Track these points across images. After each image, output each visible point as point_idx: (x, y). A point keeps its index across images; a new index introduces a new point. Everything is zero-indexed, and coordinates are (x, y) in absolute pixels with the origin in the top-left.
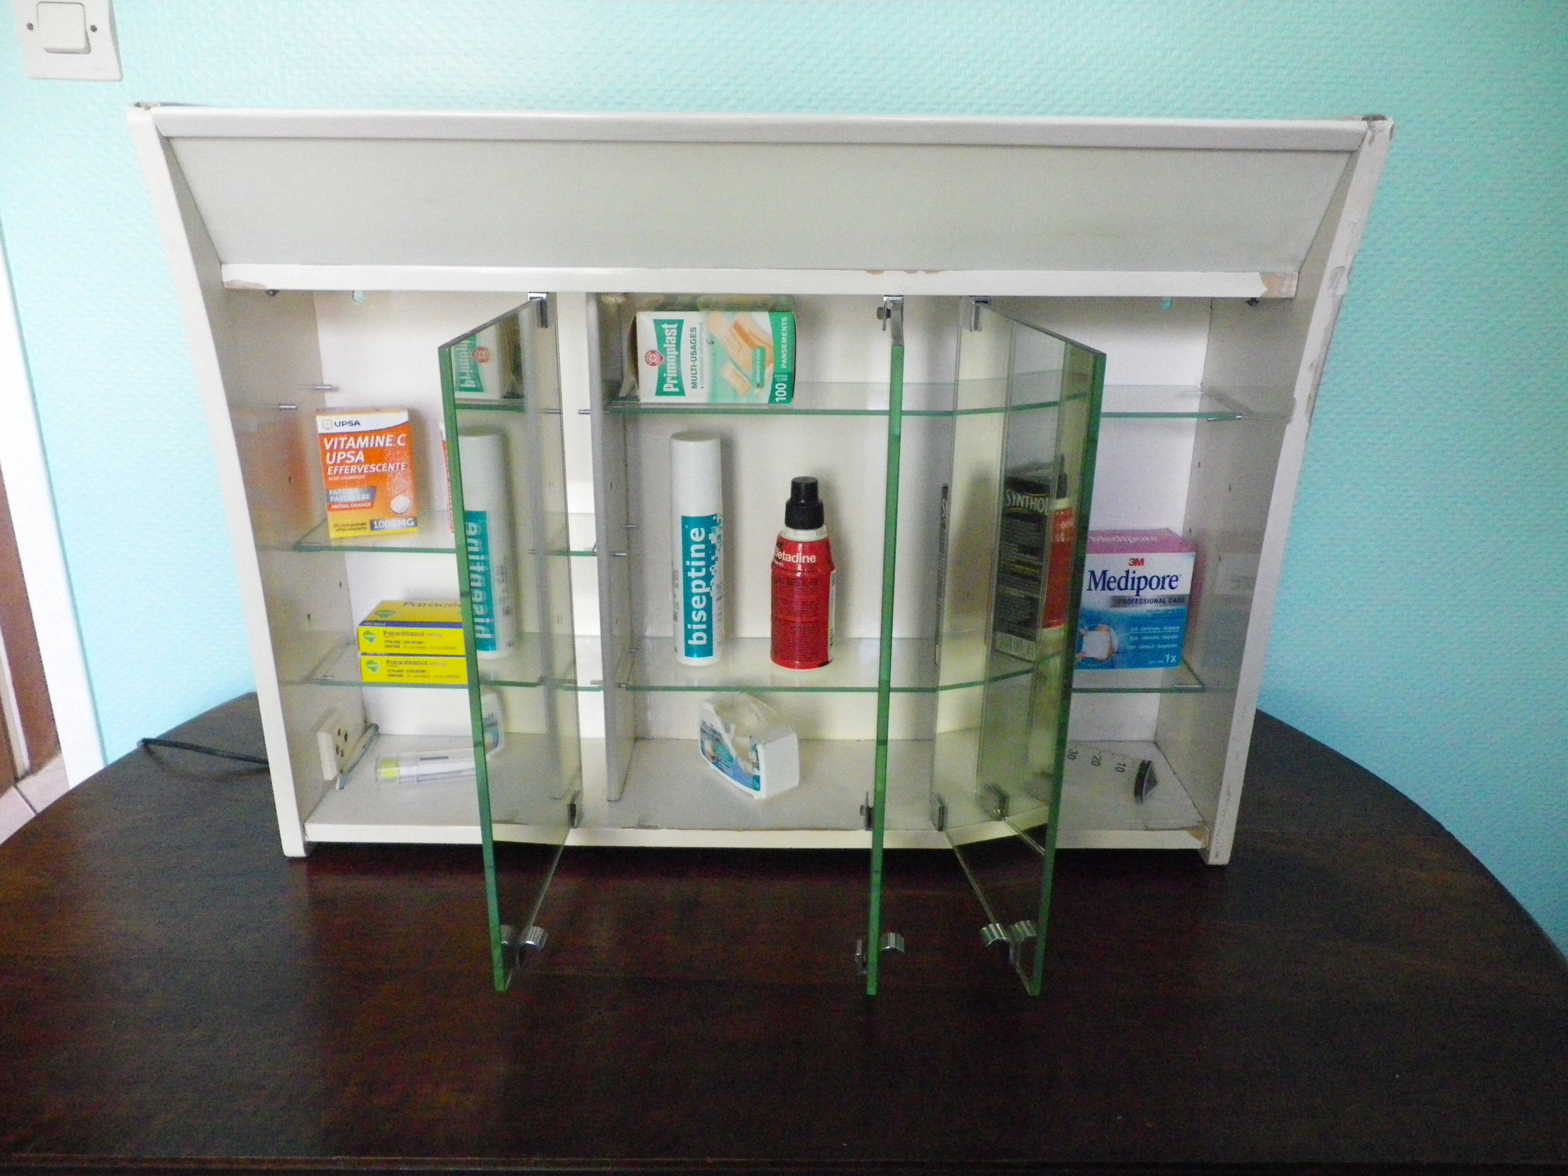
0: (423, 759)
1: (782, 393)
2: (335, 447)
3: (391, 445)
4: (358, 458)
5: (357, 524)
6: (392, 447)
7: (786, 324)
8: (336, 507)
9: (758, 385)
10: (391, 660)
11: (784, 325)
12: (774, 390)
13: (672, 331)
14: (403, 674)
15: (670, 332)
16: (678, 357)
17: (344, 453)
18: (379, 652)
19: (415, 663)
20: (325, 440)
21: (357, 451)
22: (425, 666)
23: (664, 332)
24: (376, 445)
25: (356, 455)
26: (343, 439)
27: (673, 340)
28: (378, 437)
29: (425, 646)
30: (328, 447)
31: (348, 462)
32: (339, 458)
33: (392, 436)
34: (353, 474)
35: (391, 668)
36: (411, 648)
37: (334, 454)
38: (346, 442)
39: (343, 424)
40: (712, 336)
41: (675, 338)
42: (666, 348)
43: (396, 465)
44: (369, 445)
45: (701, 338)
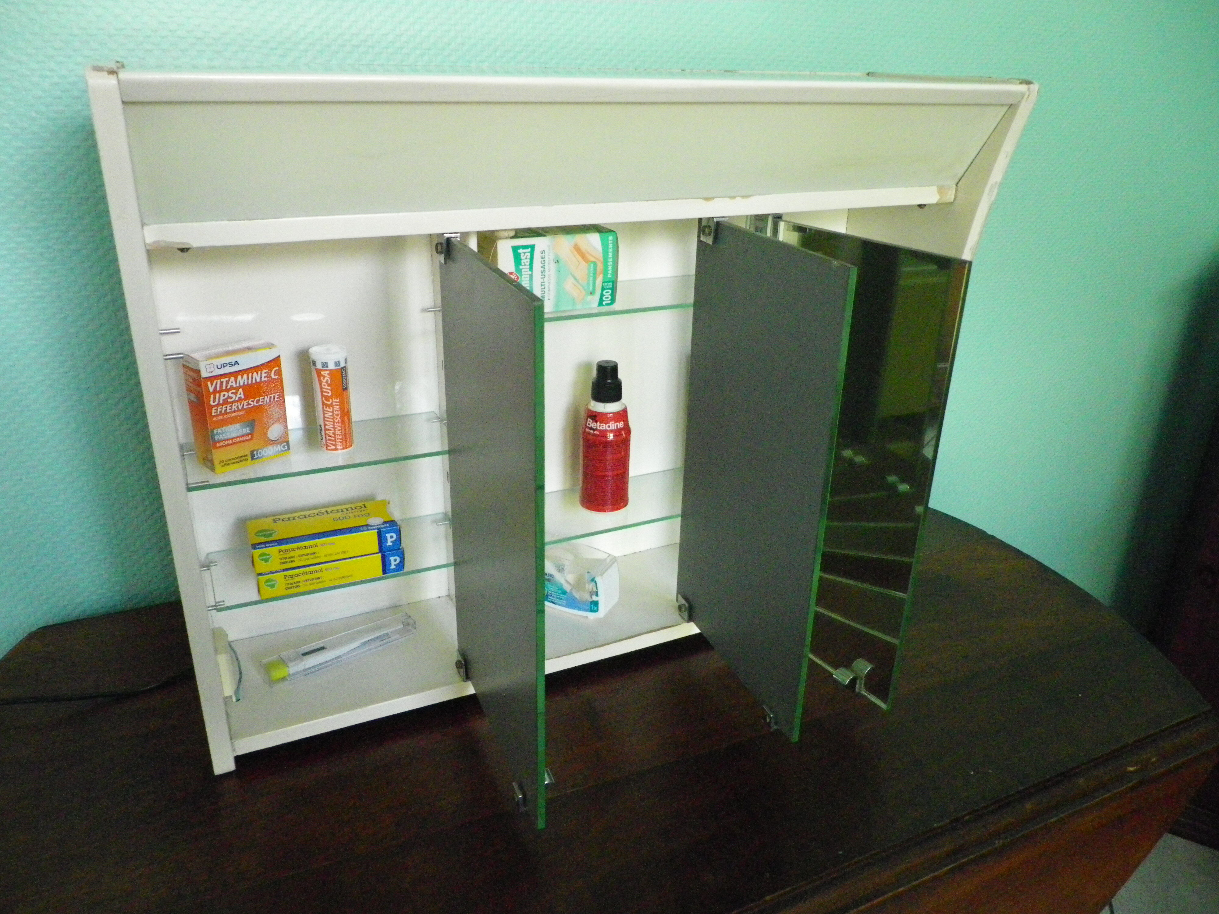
0: (304, 654)
1: (608, 298)
2: (218, 389)
3: (266, 379)
4: (238, 396)
5: (240, 457)
6: (267, 381)
7: (612, 242)
8: (221, 444)
9: (591, 293)
10: (288, 575)
11: (610, 243)
12: (602, 295)
13: (526, 254)
14: (301, 584)
15: (525, 255)
16: (531, 276)
17: (226, 393)
18: (273, 570)
19: (311, 572)
20: (209, 383)
21: (237, 389)
22: (321, 573)
23: (520, 255)
24: (254, 382)
25: (235, 393)
26: (224, 380)
27: (527, 262)
28: (255, 374)
29: (319, 555)
30: (211, 390)
31: (229, 400)
32: (222, 398)
33: (267, 371)
34: (235, 411)
35: (289, 582)
36: (305, 560)
37: (217, 395)
38: (227, 382)
39: (224, 365)
40: (557, 255)
41: (528, 260)
42: (522, 269)
43: (271, 397)
44: (248, 382)
45: (549, 258)
